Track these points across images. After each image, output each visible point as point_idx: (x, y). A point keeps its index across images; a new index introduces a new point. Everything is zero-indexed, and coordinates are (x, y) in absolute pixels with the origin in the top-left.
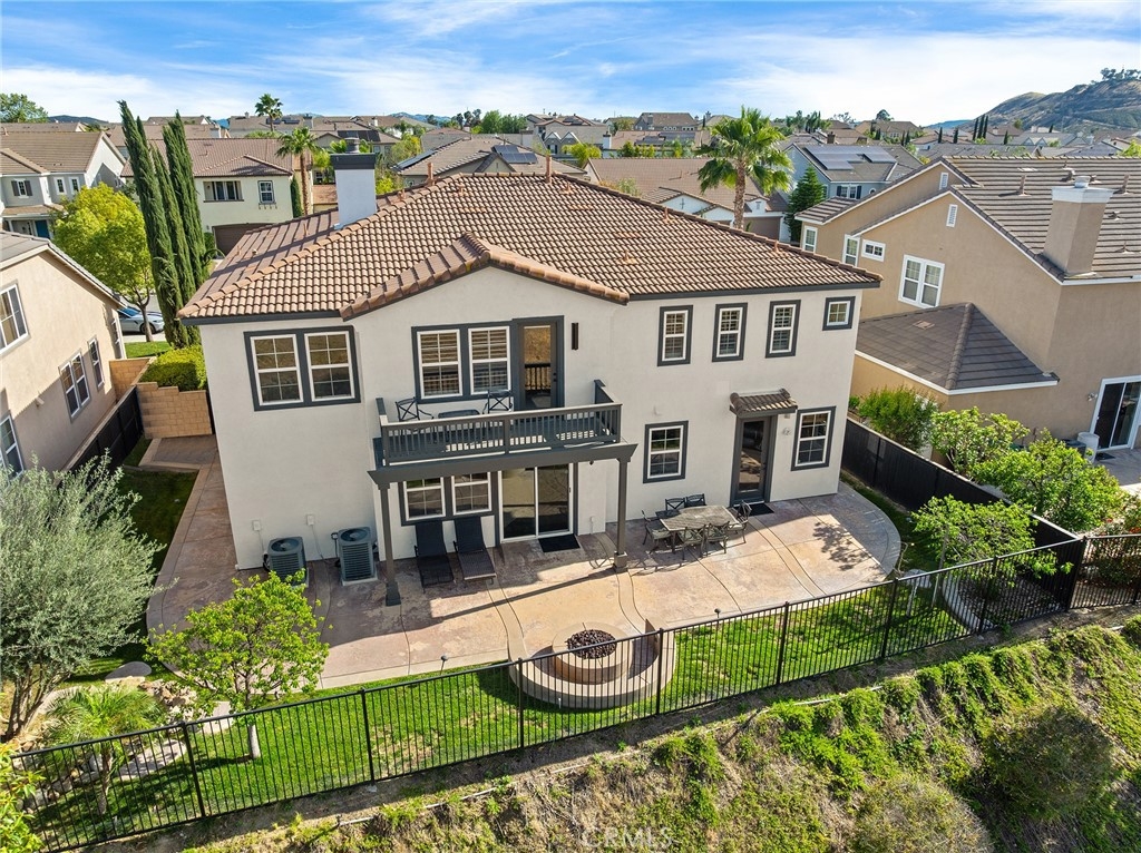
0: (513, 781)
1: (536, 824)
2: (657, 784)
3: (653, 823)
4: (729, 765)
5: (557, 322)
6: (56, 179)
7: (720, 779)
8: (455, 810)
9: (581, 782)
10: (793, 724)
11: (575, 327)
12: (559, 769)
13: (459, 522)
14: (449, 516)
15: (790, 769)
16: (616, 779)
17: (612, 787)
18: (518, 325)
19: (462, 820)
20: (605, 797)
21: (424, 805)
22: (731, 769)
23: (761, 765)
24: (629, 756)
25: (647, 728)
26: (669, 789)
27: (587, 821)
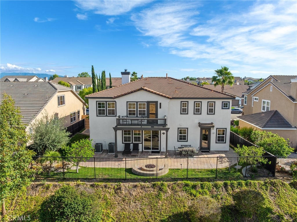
0: (122, 184)
1: (123, 192)
2: (151, 190)
3: (148, 197)
4: (169, 190)
5: (157, 102)
6: (86, 86)
7: (165, 192)
8: (108, 186)
9: (135, 186)
10: (187, 185)
11: (160, 104)
12: (132, 184)
13: (134, 144)
14: (132, 143)
15: (183, 194)
16: (143, 188)
17: (142, 189)
18: (148, 103)
19: (109, 188)
20: (139, 190)
21: (103, 184)
22: (169, 191)
23: (176, 192)
24: (147, 184)
25: (153, 180)
26: (154, 192)
27: (134, 194)
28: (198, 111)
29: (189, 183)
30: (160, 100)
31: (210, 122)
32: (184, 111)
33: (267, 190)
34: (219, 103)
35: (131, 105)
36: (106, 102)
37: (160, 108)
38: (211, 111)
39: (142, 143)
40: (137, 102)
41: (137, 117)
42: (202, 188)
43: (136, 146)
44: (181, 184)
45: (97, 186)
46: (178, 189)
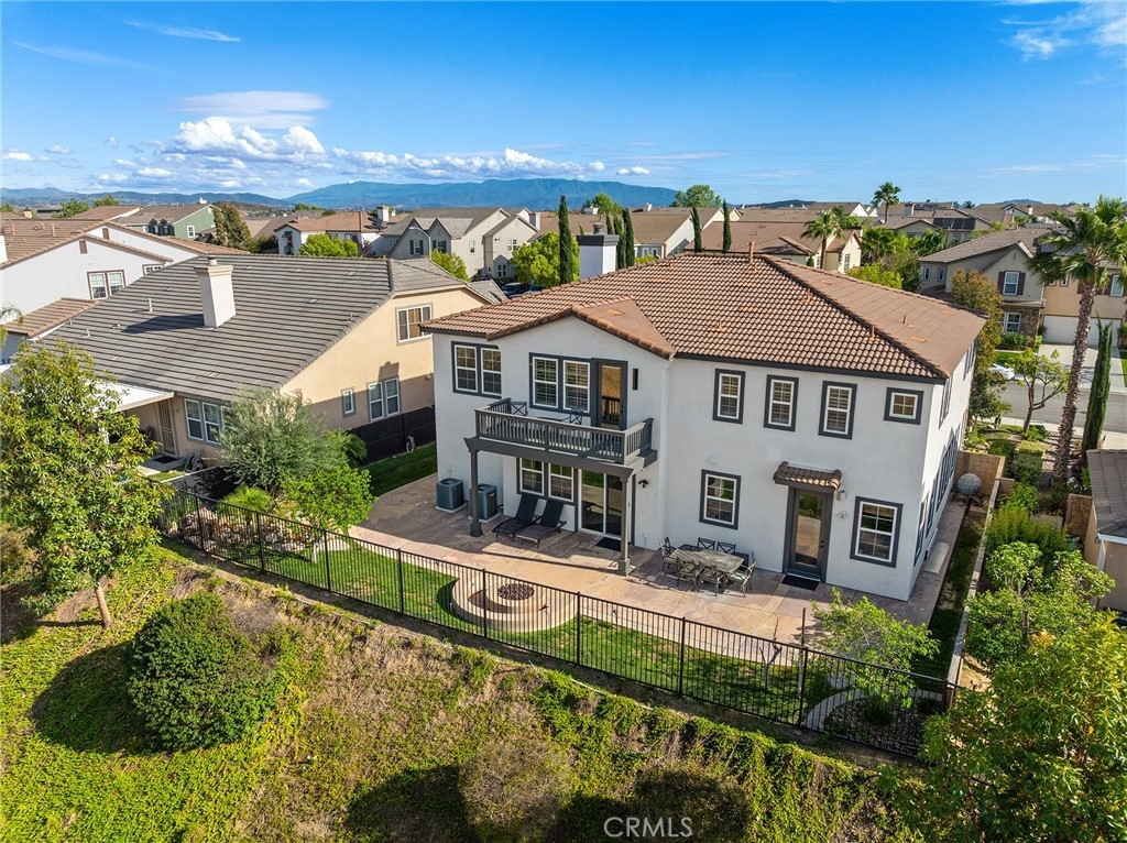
0: (380, 625)
1: (368, 650)
2: (443, 670)
3: (420, 688)
4: (489, 685)
5: (623, 365)
6: (644, 249)
7: (476, 690)
8: (342, 622)
9: (408, 645)
10: (550, 688)
11: (636, 371)
12: (406, 633)
13: (550, 502)
14: (546, 497)
15: (525, 713)
16: (426, 655)
17: (420, 657)
18: (597, 364)
19: (342, 628)
20: (411, 659)
21: (336, 611)
22: (489, 690)
23: (509, 699)
24: (445, 648)
25: (471, 640)
26: (445, 676)
27: (391, 664)
28: (780, 416)
29: (564, 681)
30: (635, 358)
31: (830, 468)
32: (728, 409)
33: (846, 807)
34: (871, 395)
35: (543, 366)
36: (479, 346)
37: (635, 387)
38: (837, 423)
39: (575, 504)
40: (561, 359)
41: (560, 410)
42: (600, 714)
43: (555, 509)
44: (537, 678)
45: (318, 615)
46: (517, 691)
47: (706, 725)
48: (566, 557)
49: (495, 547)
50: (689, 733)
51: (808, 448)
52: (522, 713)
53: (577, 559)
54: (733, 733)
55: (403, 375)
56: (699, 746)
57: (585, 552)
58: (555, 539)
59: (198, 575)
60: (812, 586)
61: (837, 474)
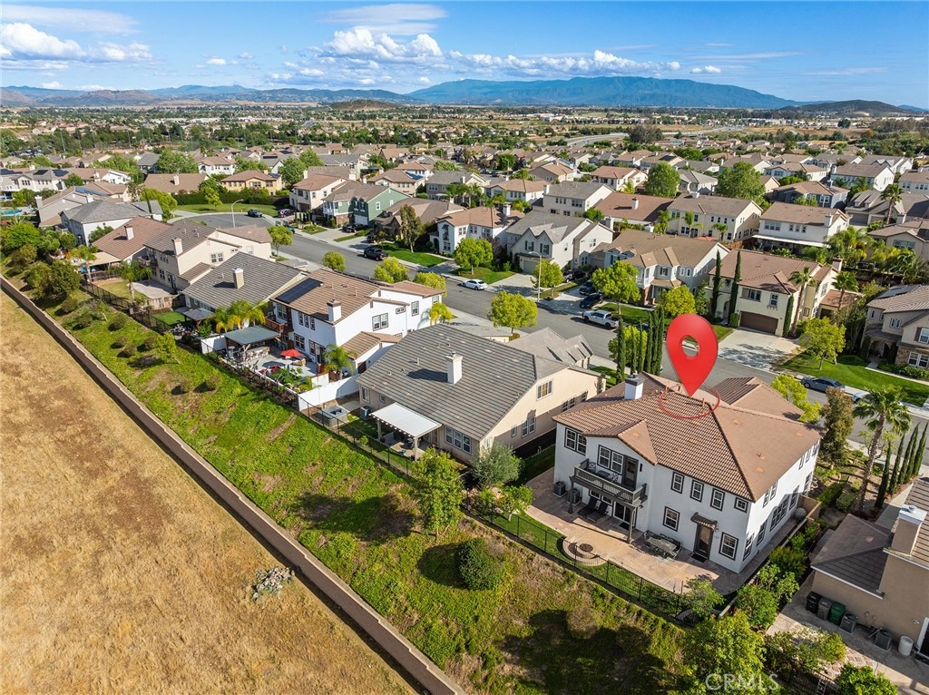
0: (537, 555)
1: (533, 564)
2: (560, 577)
3: (552, 582)
5: (636, 462)
7: (571, 586)
8: (524, 551)
9: (548, 565)
10: (596, 590)
11: (641, 466)
12: (547, 560)
14: (601, 500)
16: (554, 570)
18: (626, 457)
19: (524, 553)
20: (549, 570)
21: (521, 547)
22: (575, 586)
23: (582, 591)
24: (560, 568)
25: (570, 567)
26: (561, 579)
27: (542, 571)
28: (697, 496)
29: (602, 589)
30: (641, 461)
31: (712, 520)
32: (677, 487)
34: (730, 499)
35: (604, 451)
36: (577, 433)
37: (641, 470)
38: (717, 504)
39: (613, 506)
40: (612, 450)
41: (609, 469)
42: (612, 602)
43: (604, 506)
44: (592, 586)
45: (515, 546)
46: (585, 589)
47: (645, 612)
48: (607, 530)
49: (578, 521)
50: (640, 613)
51: (705, 509)
52: (586, 597)
53: (611, 532)
54: (653, 616)
55: (537, 415)
56: (642, 618)
57: (615, 529)
58: (603, 520)
59: (467, 521)
60: (703, 560)
61: (715, 523)
